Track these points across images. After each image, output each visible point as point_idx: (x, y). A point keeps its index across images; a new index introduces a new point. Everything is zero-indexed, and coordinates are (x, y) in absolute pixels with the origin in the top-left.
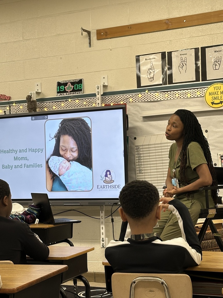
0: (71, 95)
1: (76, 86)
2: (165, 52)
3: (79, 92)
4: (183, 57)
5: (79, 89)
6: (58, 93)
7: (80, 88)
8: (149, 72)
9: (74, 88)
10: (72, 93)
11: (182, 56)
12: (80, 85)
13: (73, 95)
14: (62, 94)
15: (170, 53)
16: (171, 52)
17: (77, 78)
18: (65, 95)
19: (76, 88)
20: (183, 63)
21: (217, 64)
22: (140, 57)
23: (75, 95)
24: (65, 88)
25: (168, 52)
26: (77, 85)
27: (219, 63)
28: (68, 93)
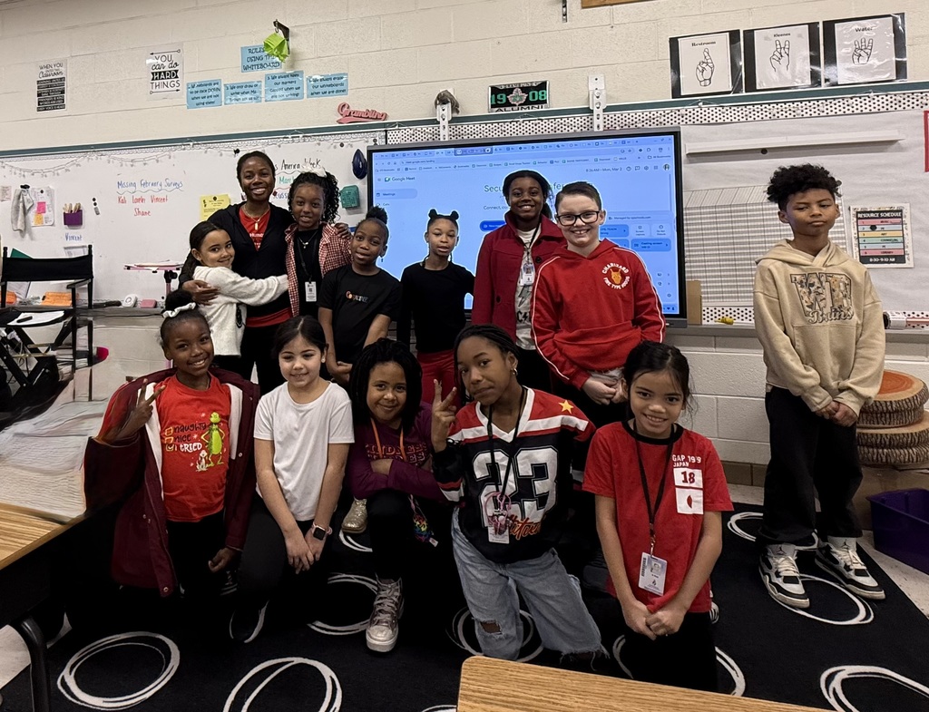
1: (534, 94)
2: (738, 31)
3: (540, 106)
4: (783, 39)
5: (541, 99)
6: (493, 106)
7: (543, 97)
8: (701, 69)
9: (528, 97)
10: (525, 107)
11: (778, 38)
12: (543, 93)
13: (527, 111)
14: (503, 109)
15: (749, 35)
16: (753, 31)
17: (535, 79)
18: (509, 110)
19: (534, 98)
20: (782, 53)
21: (862, 53)
22: (679, 40)
23: (531, 110)
24: (507, 99)
25: (745, 31)
26: (536, 92)
27: (867, 51)
28: (515, 108)
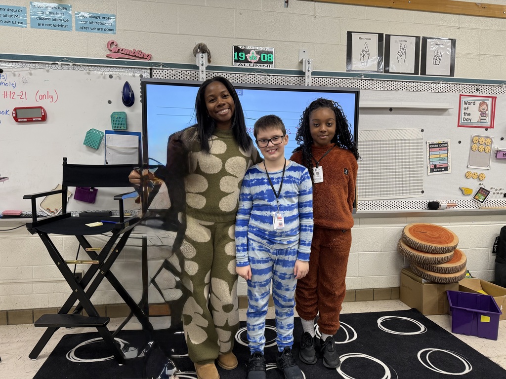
0: (257, 67)
1: (264, 56)
2: (383, 34)
3: (269, 65)
4: (404, 43)
6: (236, 61)
7: (270, 59)
8: (363, 54)
9: (260, 58)
10: (258, 65)
11: (401, 42)
12: (270, 56)
13: (260, 67)
14: (243, 64)
15: (388, 36)
16: (390, 35)
18: (247, 66)
19: (264, 59)
20: (402, 52)
21: (437, 58)
22: (352, 33)
23: (262, 68)
24: (246, 57)
25: (386, 35)
26: (266, 55)
27: (439, 57)
28: (252, 65)
